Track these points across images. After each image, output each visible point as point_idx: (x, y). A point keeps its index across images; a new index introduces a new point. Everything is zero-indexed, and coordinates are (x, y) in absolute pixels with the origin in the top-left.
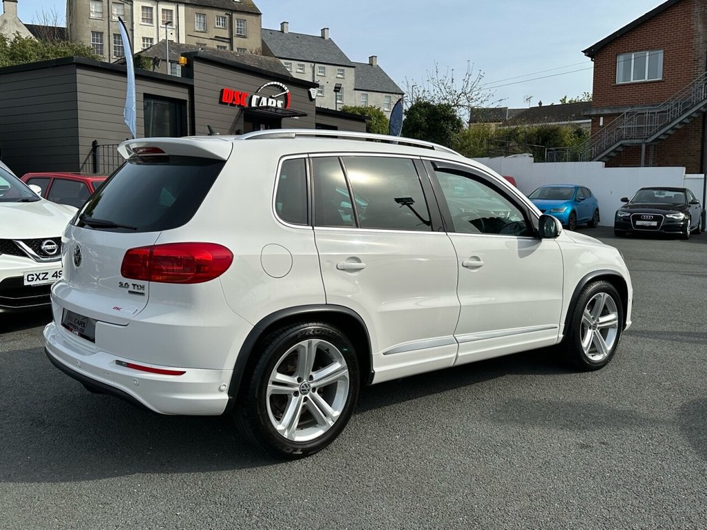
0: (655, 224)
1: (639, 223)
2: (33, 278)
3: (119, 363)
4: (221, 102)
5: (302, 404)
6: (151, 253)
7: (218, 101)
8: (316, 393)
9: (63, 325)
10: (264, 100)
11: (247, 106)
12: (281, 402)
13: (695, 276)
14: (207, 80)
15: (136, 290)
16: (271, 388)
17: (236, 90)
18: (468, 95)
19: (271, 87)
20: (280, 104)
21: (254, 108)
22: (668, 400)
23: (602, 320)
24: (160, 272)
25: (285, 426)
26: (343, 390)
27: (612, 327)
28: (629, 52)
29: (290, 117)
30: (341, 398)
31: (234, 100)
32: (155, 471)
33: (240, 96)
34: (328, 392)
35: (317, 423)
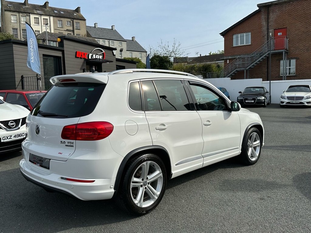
0: (253, 101)
1: (247, 101)
2: (5, 139)
3: (62, 178)
5: (144, 190)
6: (76, 127)
7: (75, 56)
8: (149, 185)
9: (30, 161)
10: (94, 55)
11: (87, 58)
12: (136, 190)
13: (275, 122)
14: (70, 48)
15: (69, 145)
16: (132, 185)
17: (82, 52)
18: (175, 52)
19: (98, 50)
20: (101, 57)
22: (287, 176)
23: (254, 143)
25: (139, 201)
26: (160, 183)
27: (258, 146)
29: (105, 62)
30: (160, 186)
31: (81, 56)
32: (80, 226)
33: (84, 54)
34: (154, 184)
35: (151, 198)
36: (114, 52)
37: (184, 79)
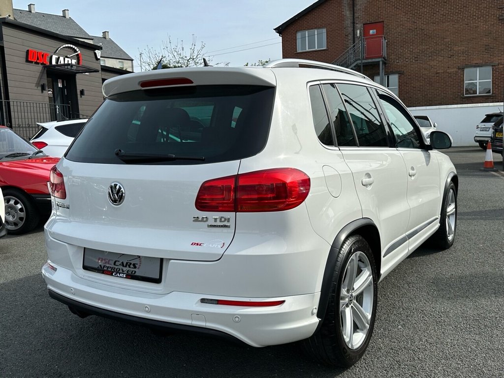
4: (27, 61)
6: (236, 183)
7: (25, 60)
8: (355, 301)
11: (48, 64)
14: (15, 43)
16: (341, 304)
17: (39, 51)
18: (195, 60)
20: (74, 62)
21: (54, 66)
28: (304, 30)
31: (38, 59)
33: (43, 55)
35: (358, 328)
36: (98, 53)
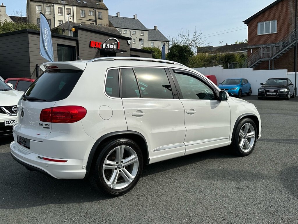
0: (275, 94)
1: (268, 93)
2: (8, 123)
3: (40, 157)
4: (90, 47)
5: (118, 173)
6: (52, 110)
7: (89, 46)
8: (124, 168)
9: (17, 142)
10: (108, 45)
11: (101, 48)
12: (109, 173)
13: (291, 115)
15: (46, 127)
16: (104, 167)
17: (96, 41)
18: (195, 41)
20: (115, 47)
21: (104, 49)
22: (276, 168)
23: (248, 134)
24: (56, 119)
25: (111, 183)
26: (136, 167)
27: (253, 137)
28: (262, 21)
29: (120, 52)
30: (135, 170)
31: (95, 46)
32: (56, 203)
33: (98, 44)
34: (130, 168)
35: (125, 181)
36: (129, 41)
37: (169, 68)
